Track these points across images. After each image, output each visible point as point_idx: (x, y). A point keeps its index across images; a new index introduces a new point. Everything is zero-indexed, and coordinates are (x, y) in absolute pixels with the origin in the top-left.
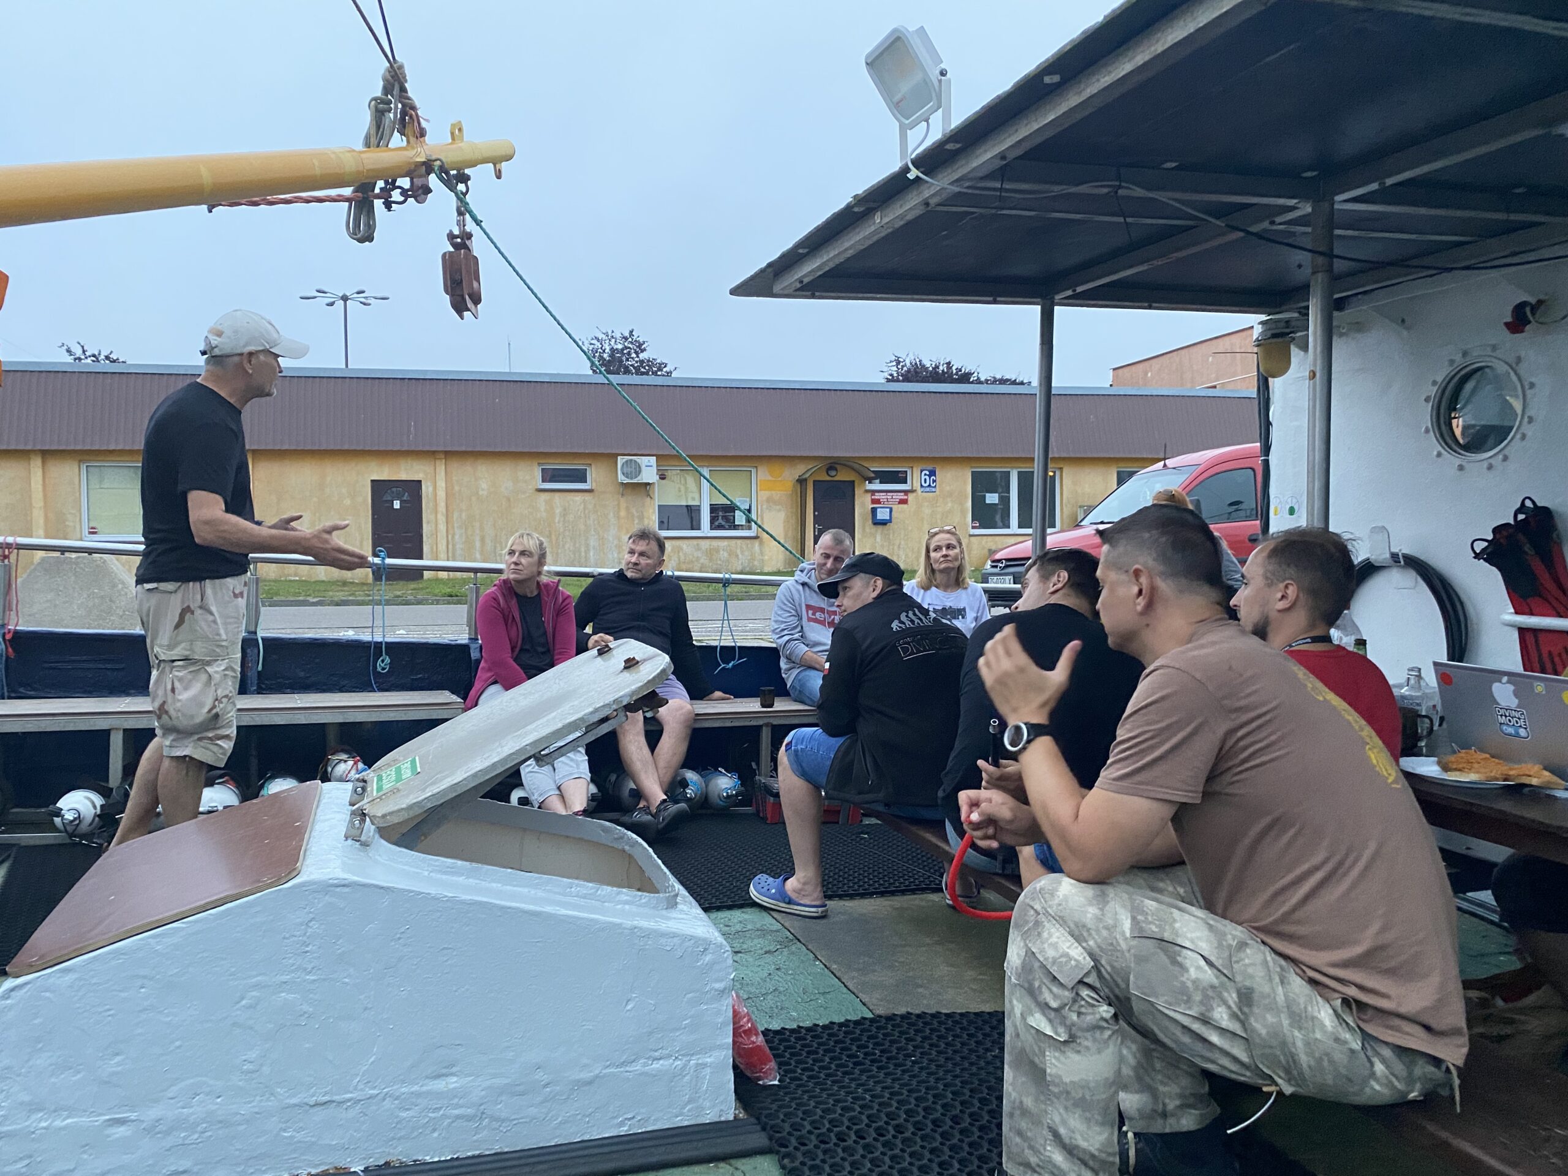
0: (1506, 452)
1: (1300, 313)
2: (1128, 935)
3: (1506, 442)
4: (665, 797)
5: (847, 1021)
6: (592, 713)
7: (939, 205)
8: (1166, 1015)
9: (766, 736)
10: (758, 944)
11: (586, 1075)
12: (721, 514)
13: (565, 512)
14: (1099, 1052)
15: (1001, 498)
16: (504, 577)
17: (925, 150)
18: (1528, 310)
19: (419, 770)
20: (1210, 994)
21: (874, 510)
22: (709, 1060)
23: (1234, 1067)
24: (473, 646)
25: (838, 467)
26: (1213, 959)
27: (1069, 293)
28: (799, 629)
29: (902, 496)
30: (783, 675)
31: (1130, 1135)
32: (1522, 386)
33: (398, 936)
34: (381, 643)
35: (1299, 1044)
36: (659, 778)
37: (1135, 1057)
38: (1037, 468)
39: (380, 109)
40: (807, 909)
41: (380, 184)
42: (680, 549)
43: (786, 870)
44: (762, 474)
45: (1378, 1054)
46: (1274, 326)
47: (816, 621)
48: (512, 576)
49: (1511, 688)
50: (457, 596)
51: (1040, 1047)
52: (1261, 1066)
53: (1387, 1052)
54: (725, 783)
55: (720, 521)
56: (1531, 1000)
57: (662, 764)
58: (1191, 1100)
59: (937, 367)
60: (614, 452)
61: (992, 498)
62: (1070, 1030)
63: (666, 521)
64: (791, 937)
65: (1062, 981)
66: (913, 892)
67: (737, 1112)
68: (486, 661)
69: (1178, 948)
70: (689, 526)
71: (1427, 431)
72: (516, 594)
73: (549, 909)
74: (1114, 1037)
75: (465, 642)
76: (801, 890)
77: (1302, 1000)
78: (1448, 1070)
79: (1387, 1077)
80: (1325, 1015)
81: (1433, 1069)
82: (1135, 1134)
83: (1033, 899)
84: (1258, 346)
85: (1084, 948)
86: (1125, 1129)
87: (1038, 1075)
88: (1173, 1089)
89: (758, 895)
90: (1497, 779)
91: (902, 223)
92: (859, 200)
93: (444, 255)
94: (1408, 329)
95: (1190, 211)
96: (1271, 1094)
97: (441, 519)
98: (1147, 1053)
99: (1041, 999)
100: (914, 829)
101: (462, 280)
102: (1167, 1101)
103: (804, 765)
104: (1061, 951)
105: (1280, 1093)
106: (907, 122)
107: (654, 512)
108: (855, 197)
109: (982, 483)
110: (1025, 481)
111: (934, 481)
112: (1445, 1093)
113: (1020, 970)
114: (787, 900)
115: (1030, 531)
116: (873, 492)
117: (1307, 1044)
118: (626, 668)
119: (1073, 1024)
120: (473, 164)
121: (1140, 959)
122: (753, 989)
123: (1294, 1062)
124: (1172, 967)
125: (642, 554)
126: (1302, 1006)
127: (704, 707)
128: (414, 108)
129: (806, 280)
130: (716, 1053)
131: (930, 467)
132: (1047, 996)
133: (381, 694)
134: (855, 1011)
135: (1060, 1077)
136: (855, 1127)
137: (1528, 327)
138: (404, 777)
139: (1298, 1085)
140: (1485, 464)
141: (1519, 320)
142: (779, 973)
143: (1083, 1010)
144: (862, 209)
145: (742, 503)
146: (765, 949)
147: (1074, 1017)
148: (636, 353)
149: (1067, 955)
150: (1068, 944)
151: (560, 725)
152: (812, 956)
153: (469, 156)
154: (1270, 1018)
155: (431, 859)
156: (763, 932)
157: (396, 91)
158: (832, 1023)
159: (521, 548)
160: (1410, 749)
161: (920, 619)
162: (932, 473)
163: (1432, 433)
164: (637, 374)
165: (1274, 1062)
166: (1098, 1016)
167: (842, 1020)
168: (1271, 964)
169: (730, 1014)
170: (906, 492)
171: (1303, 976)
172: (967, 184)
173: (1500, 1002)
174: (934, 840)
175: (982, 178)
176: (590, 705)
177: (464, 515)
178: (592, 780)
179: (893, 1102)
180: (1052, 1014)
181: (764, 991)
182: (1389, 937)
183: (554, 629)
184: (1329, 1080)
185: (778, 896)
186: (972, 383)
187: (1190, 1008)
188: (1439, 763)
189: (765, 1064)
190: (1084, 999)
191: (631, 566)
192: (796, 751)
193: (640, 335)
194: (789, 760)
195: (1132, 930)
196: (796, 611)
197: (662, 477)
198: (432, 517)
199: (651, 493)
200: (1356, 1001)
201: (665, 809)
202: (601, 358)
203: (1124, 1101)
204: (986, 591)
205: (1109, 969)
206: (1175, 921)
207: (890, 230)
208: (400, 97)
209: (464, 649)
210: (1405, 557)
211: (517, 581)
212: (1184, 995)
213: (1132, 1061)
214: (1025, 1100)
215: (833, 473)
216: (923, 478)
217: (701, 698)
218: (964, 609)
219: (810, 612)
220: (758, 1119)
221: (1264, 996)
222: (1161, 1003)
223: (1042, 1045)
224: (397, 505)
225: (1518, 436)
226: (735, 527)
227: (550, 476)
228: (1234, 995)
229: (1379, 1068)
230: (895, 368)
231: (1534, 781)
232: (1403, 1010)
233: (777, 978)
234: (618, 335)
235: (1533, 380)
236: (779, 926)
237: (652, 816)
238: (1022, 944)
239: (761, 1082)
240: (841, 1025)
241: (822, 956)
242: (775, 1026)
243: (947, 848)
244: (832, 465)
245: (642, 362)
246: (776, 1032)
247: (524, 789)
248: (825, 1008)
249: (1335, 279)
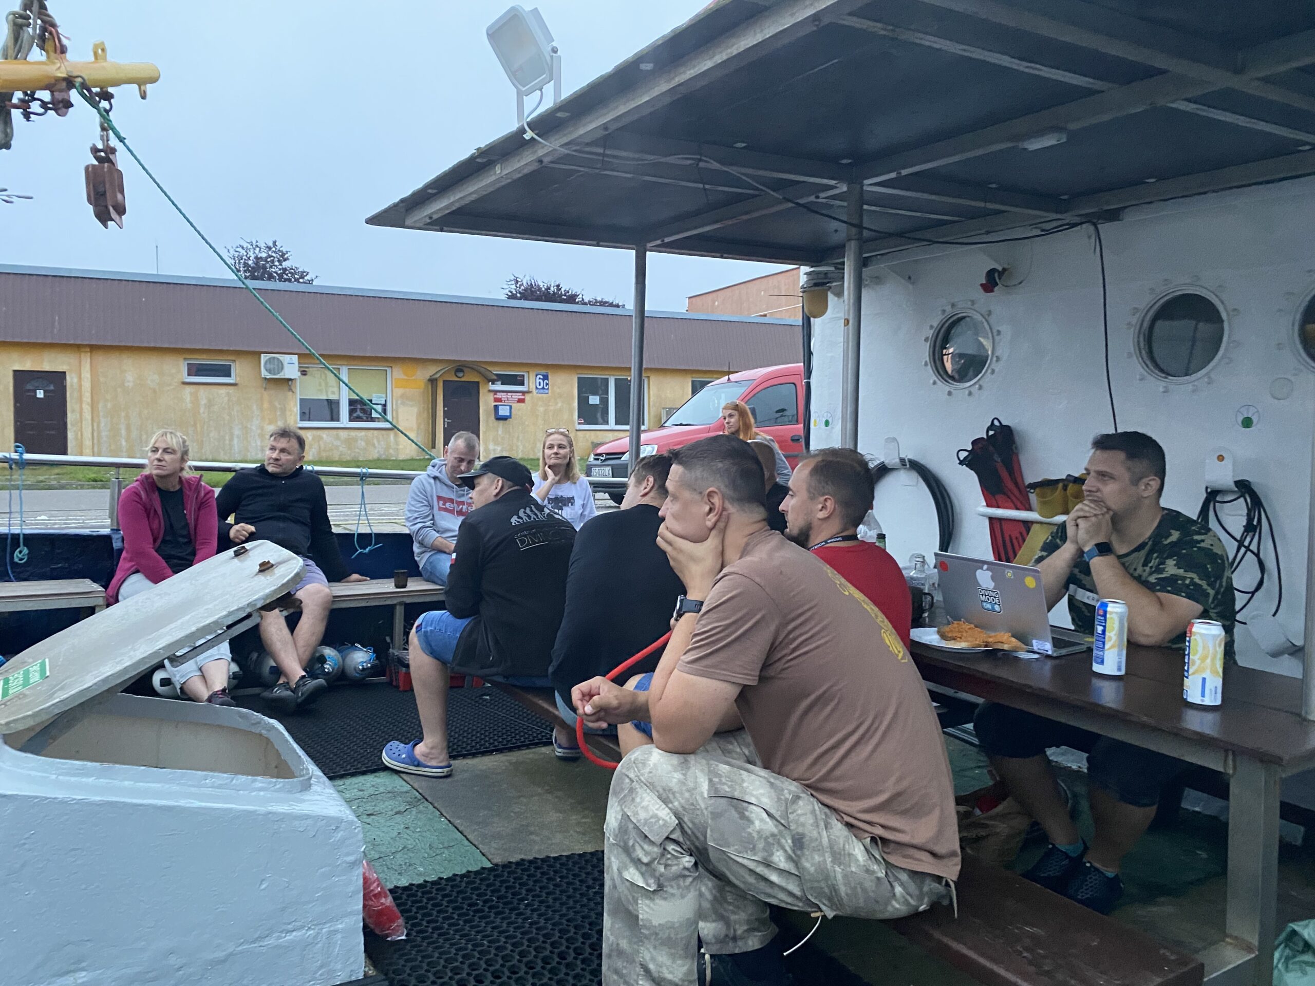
0: (981, 382)
1: (836, 268)
2: (706, 795)
3: (980, 375)
4: (304, 673)
5: (469, 872)
6: (225, 616)
7: (552, 162)
8: (738, 862)
9: (399, 613)
10: (388, 805)
11: (221, 955)
12: (359, 406)
13: (210, 405)
14: (683, 897)
15: (601, 400)
16: (146, 472)
17: (539, 115)
18: (996, 275)
19: (48, 674)
20: (772, 841)
21: (496, 408)
22: (340, 926)
23: (789, 900)
24: (115, 537)
25: (465, 369)
26: (772, 811)
27: (659, 242)
28: (431, 517)
29: (520, 396)
30: (416, 558)
31: (707, 957)
32: (992, 333)
33: (22, 842)
34: (18, 535)
35: (839, 877)
36: (298, 655)
37: (712, 893)
38: (632, 377)
39: (18, 24)
40: (434, 770)
41: (18, 95)
42: (321, 438)
43: (414, 735)
44: (397, 373)
45: (897, 879)
46: (815, 277)
47: (446, 510)
48: (155, 472)
49: (989, 573)
50: (101, 481)
51: (633, 897)
52: (810, 897)
53: (904, 877)
54: (361, 658)
55: (359, 413)
56: (999, 809)
57: (301, 643)
58: (756, 924)
59: (549, 288)
60: (257, 350)
61: (594, 400)
62: (659, 880)
63: (307, 412)
64: (419, 797)
65: (652, 839)
66: (528, 747)
67: (367, 969)
68: (127, 552)
69: (746, 805)
70: (329, 417)
71: (926, 364)
72: (159, 489)
73: (182, 803)
74: (695, 883)
75: (106, 531)
76: (429, 753)
77: (841, 841)
78: (947, 884)
79: (904, 897)
80: (858, 851)
81: (937, 885)
82: (711, 956)
83: (628, 769)
84: (803, 292)
85: (670, 809)
86: (702, 951)
87: (632, 919)
88: (742, 916)
89: (387, 759)
90: (980, 646)
91: (520, 175)
92: (482, 153)
93: (87, 168)
94: (913, 283)
95: (755, 184)
96: (818, 918)
97: (87, 408)
98: (721, 890)
99: (634, 855)
100: (530, 697)
101: (105, 192)
102: (737, 926)
103: (433, 644)
104: (651, 813)
105: (824, 917)
106: (524, 89)
107: (296, 405)
108: (478, 149)
109: (587, 387)
110: (623, 389)
111: (547, 384)
112: (945, 902)
113: (617, 832)
114: (416, 763)
115: (627, 427)
116: (496, 392)
117: (845, 876)
118: (261, 571)
119: (661, 875)
120: (117, 84)
121: (716, 815)
122: (383, 849)
123: (835, 891)
124: (741, 822)
125: (283, 450)
126: (842, 845)
127: (343, 589)
128: (54, 25)
129: (435, 217)
130: (347, 920)
131: (544, 372)
132: (640, 853)
133: (18, 583)
134: (476, 863)
135: (650, 921)
136: (474, 973)
137: (996, 289)
138: (31, 681)
139: (837, 909)
140: (967, 392)
141: (991, 282)
142: (408, 831)
143: (669, 862)
144: (485, 160)
145: (379, 398)
146: (395, 810)
147: (662, 869)
148: (279, 261)
149: (655, 816)
150: (657, 806)
151: (194, 629)
152: (438, 813)
153: (111, 74)
154: (817, 858)
155: (59, 763)
156: (393, 794)
157: (35, 7)
158: (455, 875)
159: (164, 446)
160: (918, 622)
161: (536, 514)
162: (545, 377)
163: (929, 366)
164: (280, 281)
165: (820, 894)
166: (681, 866)
167: (464, 871)
168: (818, 812)
169: (361, 881)
170: (523, 393)
171: (841, 820)
172: (575, 148)
173: (978, 812)
174: (546, 706)
175: (587, 144)
176: (224, 609)
177: (109, 405)
178: (233, 659)
179: (508, 945)
180: (644, 868)
181: (393, 850)
182: (905, 784)
183: (196, 520)
184: (861, 902)
185: (408, 760)
186: (578, 303)
187: (755, 855)
188: (938, 632)
189: (394, 922)
190: (669, 853)
191: (271, 461)
192: (426, 632)
193: (283, 245)
194: (419, 640)
195: (709, 791)
196: (428, 501)
197: (304, 373)
198: (77, 407)
199: (293, 388)
200: (881, 838)
201: (305, 685)
202: (246, 265)
203: (703, 929)
204: (591, 483)
205: (690, 825)
206: (743, 781)
207: (509, 181)
208: (40, 13)
209: (107, 539)
210: (910, 461)
211: (161, 477)
212: (749, 844)
213: (708, 896)
214: (620, 942)
215: (461, 374)
216: (538, 381)
217: (339, 580)
218: (573, 498)
219: (441, 503)
220: (386, 974)
221: (812, 840)
222: (731, 851)
223: (636, 895)
224: (40, 394)
225: (989, 371)
226: (373, 420)
227: (197, 370)
228: (790, 841)
229: (898, 890)
230: (514, 287)
231: (1006, 647)
232: (915, 841)
233: (406, 836)
234: (263, 245)
235: (1000, 329)
236: (409, 787)
237: (292, 691)
238: (619, 808)
239: (389, 939)
240: (463, 876)
241: (447, 813)
242: (404, 882)
243: (557, 713)
244: (460, 367)
245: (285, 270)
246: (405, 889)
247: (166, 671)
248: (450, 861)
249: (863, 243)
